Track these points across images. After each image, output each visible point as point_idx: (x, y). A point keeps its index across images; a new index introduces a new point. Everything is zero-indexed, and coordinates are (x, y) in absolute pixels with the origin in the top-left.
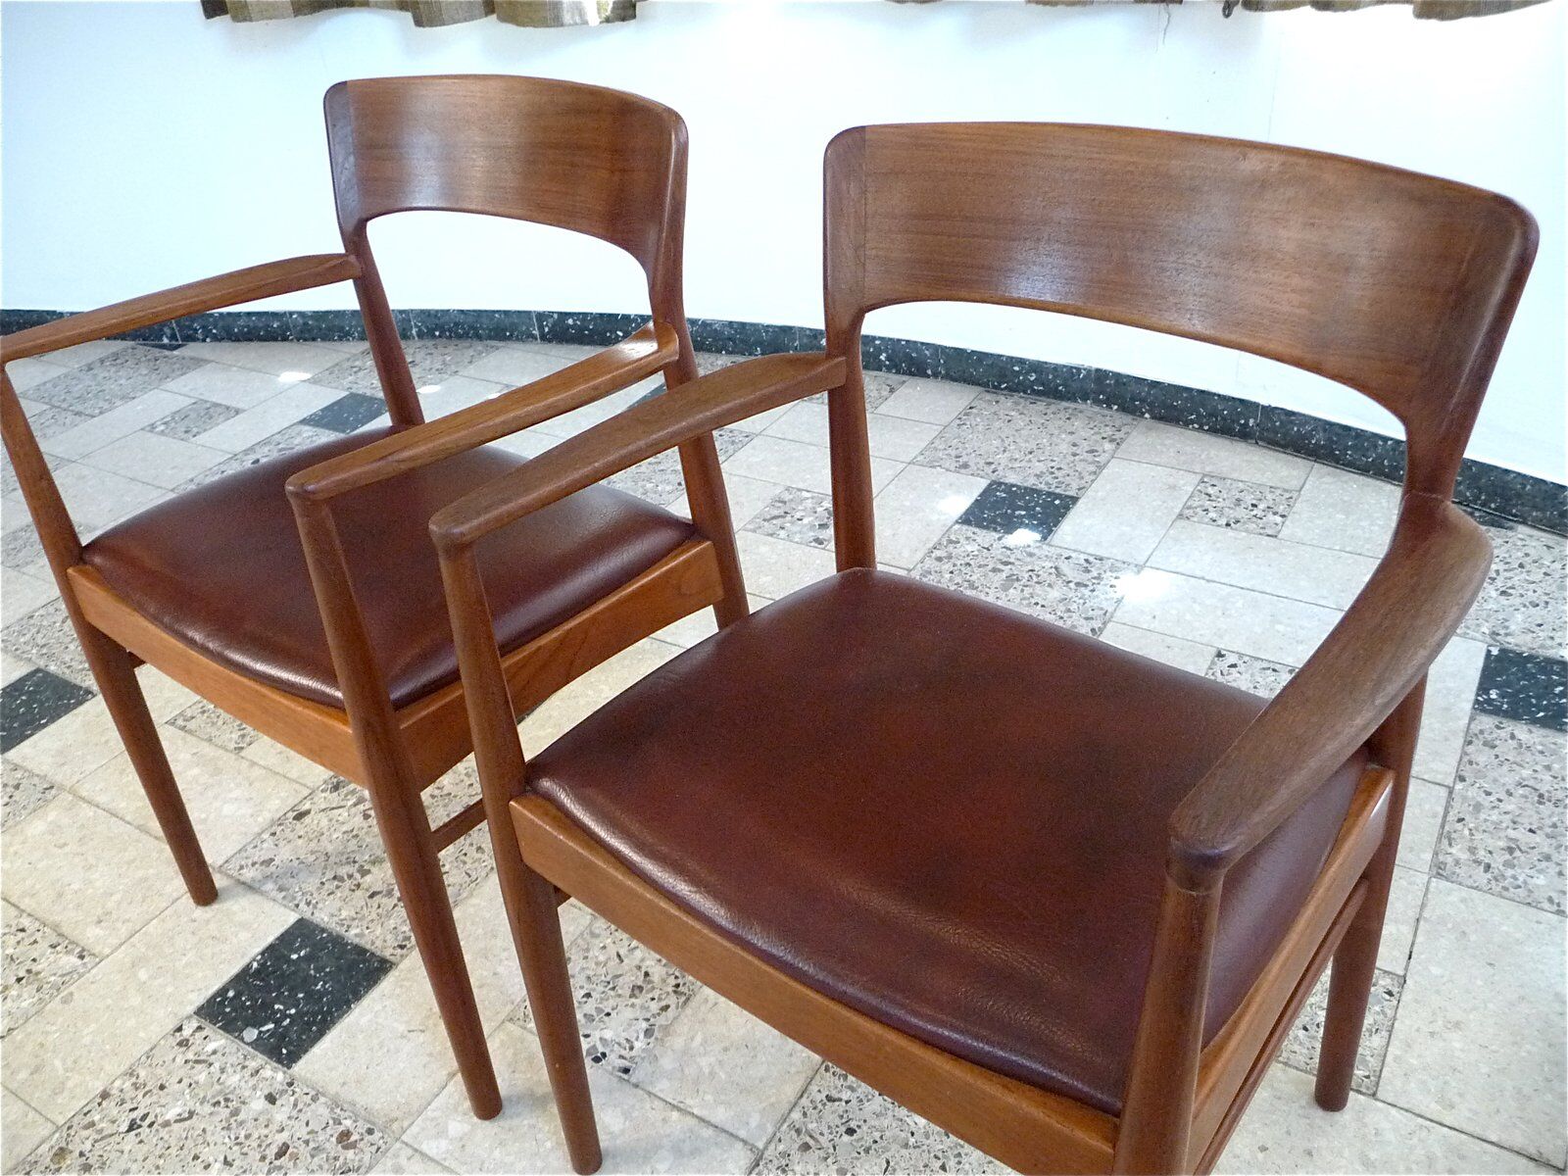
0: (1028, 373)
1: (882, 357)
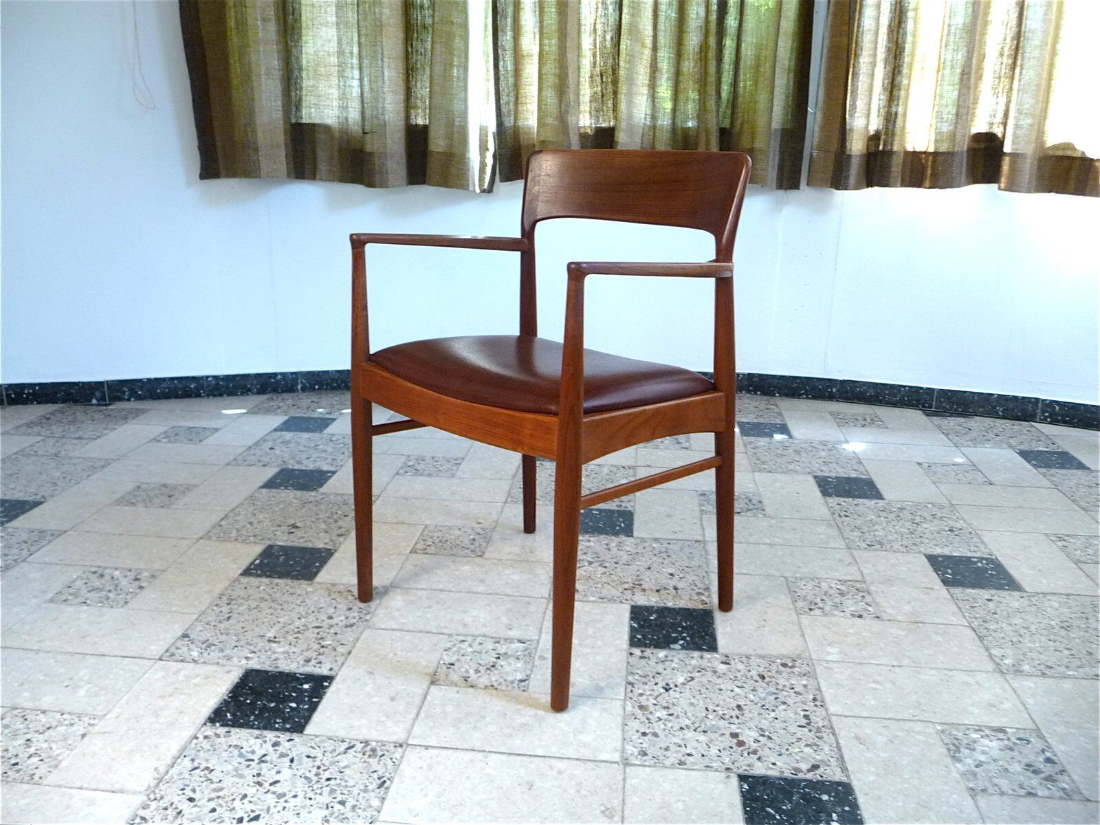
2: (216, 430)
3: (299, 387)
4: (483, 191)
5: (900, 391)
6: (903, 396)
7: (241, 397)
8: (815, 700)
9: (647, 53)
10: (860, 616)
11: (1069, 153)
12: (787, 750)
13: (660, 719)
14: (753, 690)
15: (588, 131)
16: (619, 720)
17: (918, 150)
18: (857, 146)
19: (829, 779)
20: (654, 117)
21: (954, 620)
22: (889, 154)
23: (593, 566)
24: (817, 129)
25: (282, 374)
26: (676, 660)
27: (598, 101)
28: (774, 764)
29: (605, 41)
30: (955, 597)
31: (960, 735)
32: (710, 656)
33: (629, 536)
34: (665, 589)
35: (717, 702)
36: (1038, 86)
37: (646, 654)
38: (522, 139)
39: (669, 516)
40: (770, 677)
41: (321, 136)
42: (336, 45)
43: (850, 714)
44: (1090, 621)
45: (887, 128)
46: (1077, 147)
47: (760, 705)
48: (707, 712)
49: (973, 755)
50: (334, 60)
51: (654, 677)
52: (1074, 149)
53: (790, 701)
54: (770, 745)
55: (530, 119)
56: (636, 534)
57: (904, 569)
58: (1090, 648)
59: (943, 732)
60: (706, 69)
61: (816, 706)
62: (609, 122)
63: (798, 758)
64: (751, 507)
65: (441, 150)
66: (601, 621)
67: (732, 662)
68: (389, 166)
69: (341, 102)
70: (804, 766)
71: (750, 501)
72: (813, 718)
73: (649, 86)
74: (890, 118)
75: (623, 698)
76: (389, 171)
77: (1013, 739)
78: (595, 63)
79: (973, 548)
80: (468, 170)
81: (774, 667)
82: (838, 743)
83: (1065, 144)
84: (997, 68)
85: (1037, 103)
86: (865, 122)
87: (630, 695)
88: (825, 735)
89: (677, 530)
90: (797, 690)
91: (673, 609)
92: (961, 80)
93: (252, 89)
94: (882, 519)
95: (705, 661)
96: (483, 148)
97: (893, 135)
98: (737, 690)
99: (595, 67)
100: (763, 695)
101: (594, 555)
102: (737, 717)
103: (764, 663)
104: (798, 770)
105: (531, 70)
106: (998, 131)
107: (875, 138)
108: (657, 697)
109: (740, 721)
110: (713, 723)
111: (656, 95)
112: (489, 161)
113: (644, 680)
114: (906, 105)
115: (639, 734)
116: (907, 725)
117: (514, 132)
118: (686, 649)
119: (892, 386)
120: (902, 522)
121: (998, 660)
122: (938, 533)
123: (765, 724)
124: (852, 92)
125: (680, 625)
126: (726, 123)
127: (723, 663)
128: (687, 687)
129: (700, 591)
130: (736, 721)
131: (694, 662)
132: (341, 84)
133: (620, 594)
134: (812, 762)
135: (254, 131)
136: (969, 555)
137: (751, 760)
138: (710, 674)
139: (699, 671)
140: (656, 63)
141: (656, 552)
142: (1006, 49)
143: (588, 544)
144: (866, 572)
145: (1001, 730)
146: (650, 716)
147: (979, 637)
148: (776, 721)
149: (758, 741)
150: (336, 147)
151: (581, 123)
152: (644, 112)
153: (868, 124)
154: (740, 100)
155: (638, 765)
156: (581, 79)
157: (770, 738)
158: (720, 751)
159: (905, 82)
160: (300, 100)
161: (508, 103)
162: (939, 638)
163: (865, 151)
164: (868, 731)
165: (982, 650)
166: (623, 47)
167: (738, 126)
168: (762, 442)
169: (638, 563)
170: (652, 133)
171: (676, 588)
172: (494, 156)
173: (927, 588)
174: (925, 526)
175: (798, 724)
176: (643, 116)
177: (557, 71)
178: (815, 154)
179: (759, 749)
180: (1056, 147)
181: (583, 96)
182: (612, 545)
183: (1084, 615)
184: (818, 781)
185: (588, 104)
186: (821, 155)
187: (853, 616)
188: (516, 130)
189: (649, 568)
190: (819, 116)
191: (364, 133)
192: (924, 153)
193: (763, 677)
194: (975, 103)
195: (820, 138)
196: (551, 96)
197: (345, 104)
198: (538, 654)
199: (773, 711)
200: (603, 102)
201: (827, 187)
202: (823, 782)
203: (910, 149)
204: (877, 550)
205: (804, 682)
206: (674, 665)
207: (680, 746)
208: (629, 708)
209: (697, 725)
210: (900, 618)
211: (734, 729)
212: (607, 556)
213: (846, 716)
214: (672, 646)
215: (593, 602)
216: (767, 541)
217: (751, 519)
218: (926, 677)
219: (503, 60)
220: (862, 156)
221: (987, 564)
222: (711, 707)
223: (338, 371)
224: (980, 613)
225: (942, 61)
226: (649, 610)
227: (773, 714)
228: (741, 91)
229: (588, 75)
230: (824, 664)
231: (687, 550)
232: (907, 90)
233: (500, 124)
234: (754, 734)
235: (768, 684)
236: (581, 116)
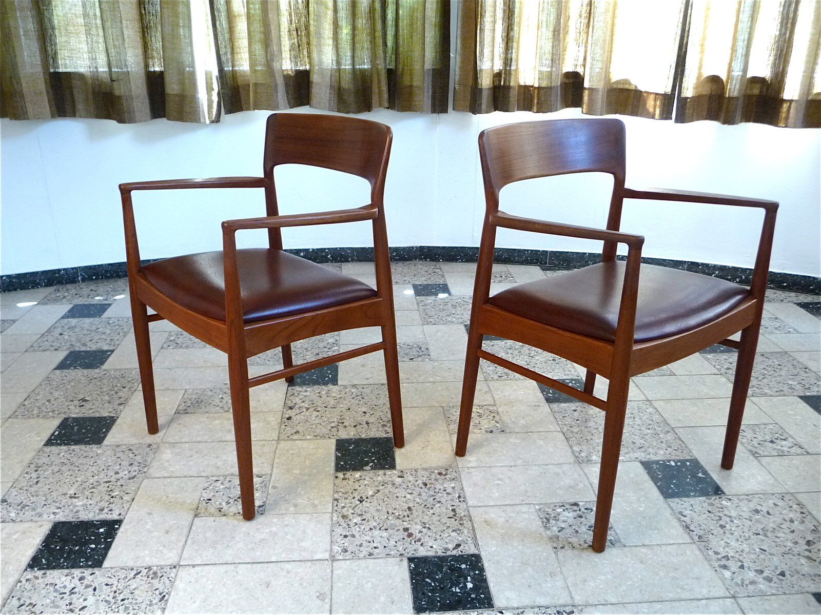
0: (393, 252)
1: (329, 257)
2: (14, 321)
3: (80, 278)
4: (212, 122)
5: (525, 253)
6: (527, 257)
7: (32, 290)
8: (459, 497)
9: (330, 13)
10: (491, 432)
11: (627, 87)
12: (440, 536)
13: (356, 524)
14: (419, 495)
15: (290, 73)
16: (328, 527)
17: (527, 84)
18: (486, 82)
19: (466, 553)
20: (338, 63)
21: (552, 428)
22: (507, 88)
23: (309, 411)
24: (457, 69)
25: (64, 269)
26: (367, 478)
27: (297, 49)
28: (431, 547)
29: (298, 4)
30: (553, 411)
31: (550, 511)
32: (390, 473)
33: (335, 385)
34: (360, 424)
35: (394, 507)
36: (604, 40)
37: (347, 476)
38: (239, 81)
39: (363, 366)
40: (431, 484)
41: (76, 83)
42: (81, 9)
43: (482, 504)
44: (636, 419)
45: (505, 70)
46: (632, 82)
47: (423, 505)
48: (388, 515)
49: (557, 525)
50: (81, 21)
51: (352, 493)
52: (630, 84)
53: (443, 500)
54: (429, 534)
55: (243, 65)
56: (339, 382)
57: (522, 393)
58: (634, 439)
59: (540, 510)
60: (374, 26)
61: (460, 501)
62: (306, 66)
63: (447, 541)
64: (421, 353)
65: (175, 92)
66: (316, 454)
67: (405, 476)
68: (135, 106)
69: (90, 55)
70: (451, 546)
71: (420, 348)
72: (458, 511)
73: (333, 38)
74: (507, 62)
75: (331, 511)
76: (136, 110)
77: (583, 510)
78: (291, 20)
79: (567, 372)
80: (199, 107)
81: (433, 476)
82: (473, 527)
83: (624, 80)
84: (578, 26)
85: (604, 52)
86: (491, 65)
87: (336, 508)
88: (465, 522)
89: (368, 376)
90: (448, 491)
91: (366, 440)
92: (554, 35)
93: (14, 48)
94: (509, 355)
95: (387, 476)
96: (209, 89)
97: (510, 74)
98: (408, 496)
99: (291, 23)
100: (425, 498)
101: (310, 403)
102: (408, 516)
103: (426, 474)
104: (447, 549)
105: (242, 26)
106: (580, 70)
107: (498, 75)
108: (354, 508)
109: (410, 518)
110: (392, 522)
111: (339, 46)
112: (215, 98)
113: (346, 496)
114: (517, 52)
115: (342, 537)
116: (518, 508)
117: (233, 75)
118: (375, 469)
119: (519, 250)
120: (522, 356)
121: (577, 454)
122: (545, 362)
123: (426, 519)
124: (480, 43)
125: (370, 451)
126: (392, 66)
127: (399, 477)
128: (375, 497)
129: (384, 423)
130: (407, 519)
131: (380, 478)
132: (89, 40)
133: (329, 432)
134: (456, 542)
135: (19, 82)
136: (565, 377)
137: (417, 546)
138: (390, 486)
139: (383, 485)
140: (337, 21)
141: (354, 396)
142: (583, 12)
143: (305, 394)
144: (497, 397)
145: (576, 504)
146: (349, 523)
147: (567, 439)
148: (433, 516)
149: (422, 532)
150: (90, 91)
151: (284, 68)
152: (331, 59)
153: (493, 66)
154: (401, 49)
155: (341, 560)
156: (282, 33)
157: (429, 528)
158: (396, 542)
159: (516, 36)
160: (56, 53)
161: (226, 54)
162: (542, 443)
163: (492, 85)
164: (493, 515)
165: (568, 448)
166: (311, 9)
167: (401, 70)
168: (430, 299)
169: (341, 406)
170: (337, 75)
171: (367, 423)
172: (219, 94)
173: (535, 406)
174: (537, 358)
175: (448, 516)
176: (331, 61)
177: (262, 29)
178: (457, 88)
179: (422, 537)
180: (618, 82)
181: (284, 46)
182: (323, 393)
183: (632, 416)
184: (459, 556)
185: (288, 52)
186: (461, 88)
187: (487, 432)
188: (234, 73)
189: (349, 409)
190: (458, 59)
191: (112, 81)
192: (532, 86)
193: (426, 485)
194: (564, 50)
195: (460, 75)
196: (258, 48)
197: (94, 57)
198: (271, 484)
199: (432, 508)
200: (299, 50)
201: (467, 111)
202: (462, 555)
203: (522, 83)
204: (505, 380)
205: (453, 485)
206: (366, 482)
207: (370, 542)
208: (335, 518)
209: (381, 525)
210: (517, 430)
211: (406, 525)
212: (319, 402)
213: (479, 507)
214: (364, 468)
215: (310, 439)
216: (431, 380)
217: (421, 363)
218: (531, 472)
219: (219, 20)
220: (489, 89)
221: (575, 384)
222: (390, 512)
223: (110, 264)
224: (568, 421)
225: (540, 21)
226: (349, 441)
227: (432, 511)
228: (401, 43)
229: (287, 30)
230: (466, 470)
231: (376, 392)
232: (518, 42)
233: (221, 70)
234: (419, 527)
235: (429, 489)
236: (284, 62)
